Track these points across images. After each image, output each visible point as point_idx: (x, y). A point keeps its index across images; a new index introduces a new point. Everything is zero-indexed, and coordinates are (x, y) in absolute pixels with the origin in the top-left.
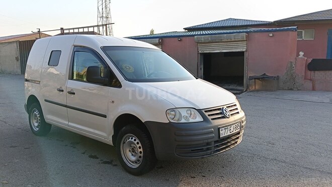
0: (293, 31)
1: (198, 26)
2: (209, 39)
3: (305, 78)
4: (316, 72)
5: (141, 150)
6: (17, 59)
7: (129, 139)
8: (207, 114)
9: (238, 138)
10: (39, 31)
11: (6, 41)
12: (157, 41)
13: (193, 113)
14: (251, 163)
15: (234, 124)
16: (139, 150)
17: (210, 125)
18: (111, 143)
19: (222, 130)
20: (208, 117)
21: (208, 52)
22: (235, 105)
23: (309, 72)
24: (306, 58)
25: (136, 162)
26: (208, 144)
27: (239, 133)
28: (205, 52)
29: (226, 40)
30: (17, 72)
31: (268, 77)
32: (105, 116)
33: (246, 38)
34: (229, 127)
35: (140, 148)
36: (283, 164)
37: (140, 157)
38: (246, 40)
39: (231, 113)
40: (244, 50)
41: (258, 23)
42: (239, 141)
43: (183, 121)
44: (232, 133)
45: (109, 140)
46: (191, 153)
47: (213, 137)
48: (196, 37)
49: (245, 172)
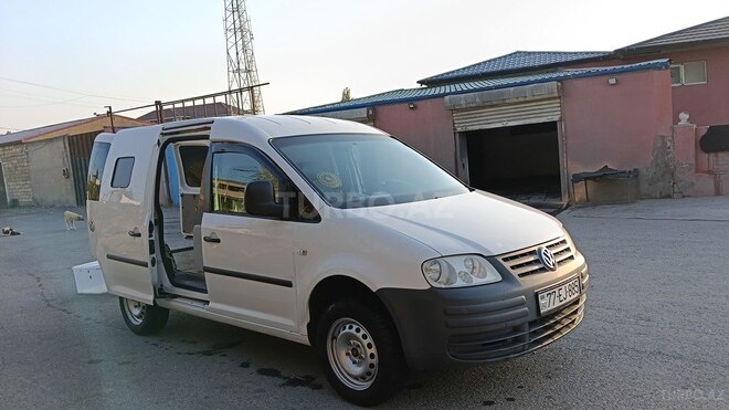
0: (660, 69)
1: (448, 73)
2: (478, 100)
3: (697, 171)
4: (720, 154)
5: (373, 350)
6: (66, 173)
7: (344, 328)
8: (507, 265)
9: (575, 312)
10: (110, 113)
11: (41, 138)
12: (363, 112)
13: (477, 265)
14: (607, 364)
15: (567, 282)
16: (369, 351)
17: (516, 289)
18: (306, 341)
19: (543, 298)
20: (512, 271)
21: (477, 128)
22: (564, 242)
23: (704, 156)
24: (695, 126)
25: (362, 378)
26: (516, 329)
27: (576, 302)
28: (470, 128)
29: (516, 100)
30: (67, 202)
31: (615, 174)
32: (289, 284)
33: (558, 91)
34: (556, 290)
35: (370, 346)
36: (679, 362)
37: (372, 366)
38: (559, 97)
39: (558, 260)
40: (556, 118)
41: (581, 57)
42: (579, 318)
43: (459, 283)
44: (564, 302)
45: (301, 334)
46: (483, 350)
47: (525, 314)
48: (447, 97)
49: (598, 384)
